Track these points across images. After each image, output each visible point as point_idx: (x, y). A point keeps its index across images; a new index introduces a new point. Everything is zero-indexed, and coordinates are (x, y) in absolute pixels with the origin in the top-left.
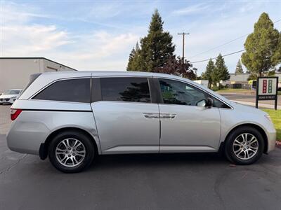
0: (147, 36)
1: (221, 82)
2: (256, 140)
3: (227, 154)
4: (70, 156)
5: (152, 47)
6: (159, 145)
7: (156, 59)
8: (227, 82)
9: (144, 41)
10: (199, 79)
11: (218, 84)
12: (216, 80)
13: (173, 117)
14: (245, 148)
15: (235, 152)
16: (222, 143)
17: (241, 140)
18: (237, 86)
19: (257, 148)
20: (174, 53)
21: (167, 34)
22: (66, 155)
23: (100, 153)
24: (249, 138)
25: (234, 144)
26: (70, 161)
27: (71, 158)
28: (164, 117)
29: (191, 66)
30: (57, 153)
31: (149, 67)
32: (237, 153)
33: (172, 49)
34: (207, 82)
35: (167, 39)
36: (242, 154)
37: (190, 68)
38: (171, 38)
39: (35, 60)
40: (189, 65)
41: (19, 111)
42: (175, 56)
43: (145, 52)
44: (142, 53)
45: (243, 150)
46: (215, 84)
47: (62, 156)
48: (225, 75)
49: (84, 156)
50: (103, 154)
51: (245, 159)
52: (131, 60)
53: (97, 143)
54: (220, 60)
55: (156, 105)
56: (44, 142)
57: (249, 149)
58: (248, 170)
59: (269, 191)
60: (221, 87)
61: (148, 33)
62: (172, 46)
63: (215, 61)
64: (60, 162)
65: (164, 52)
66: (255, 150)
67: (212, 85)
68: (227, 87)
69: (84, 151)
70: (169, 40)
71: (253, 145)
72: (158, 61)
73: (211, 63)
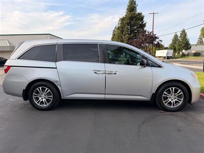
0: (124, 16)
1: (184, 51)
2: (182, 93)
3: (157, 102)
4: (42, 99)
5: (128, 24)
6: (105, 94)
7: (131, 33)
8: (189, 51)
9: (122, 20)
10: (166, 48)
11: (181, 53)
12: (180, 50)
13: (115, 74)
14: (172, 98)
15: (164, 102)
16: (153, 94)
17: (169, 92)
18: (197, 54)
19: (182, 99)
20: (145, 29)
21: (140, 14)
22: (40, 99)
23: (63, 98)
24: (176, 91)
25: (163, 95)
26: (42, 102)
27: (43, 100)
28: (109, 74)
29: (158, 38)
30: (34, 97)
31: (125, 40)
32: (166, 103)
33: (144, 26)
34: (172, 51)
35: (140, 17)
36: (170, 103)
37: (157, 40)
38: (143, 17)
39: (44, 36)
40: (156, 38)
41: (9, 67)
42: (146, 31)
43: (123, 28)
44: (120, 29)
45: (170, 100)
46: (179, 53)
47: (37, 99)
48: (187, 46)
49: (52, 99)
50: (65, 98)
51: (172, 107)
52: (114, 35)
53: (60, 90)
54: (184, 33)
55: (103, 64)
56: (25, 89)
57: (176, 100)
58: (173, 115)
59: (181, 131)
60: (184, 55)
61: (125, 14)
62: (144, 23)
63: (179, 35)
64: (36, 103)
65: (137, 28)
66: (181, 101)
67: (176, 54)
68: (188, 55)
69: (52, 96)
70: (142, 18)
71: (179, 97)
72: (132, 34)
73: (176, 36)
